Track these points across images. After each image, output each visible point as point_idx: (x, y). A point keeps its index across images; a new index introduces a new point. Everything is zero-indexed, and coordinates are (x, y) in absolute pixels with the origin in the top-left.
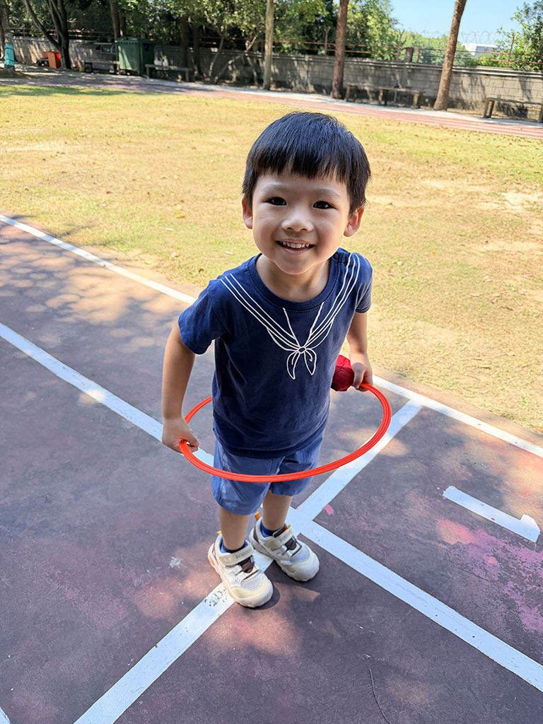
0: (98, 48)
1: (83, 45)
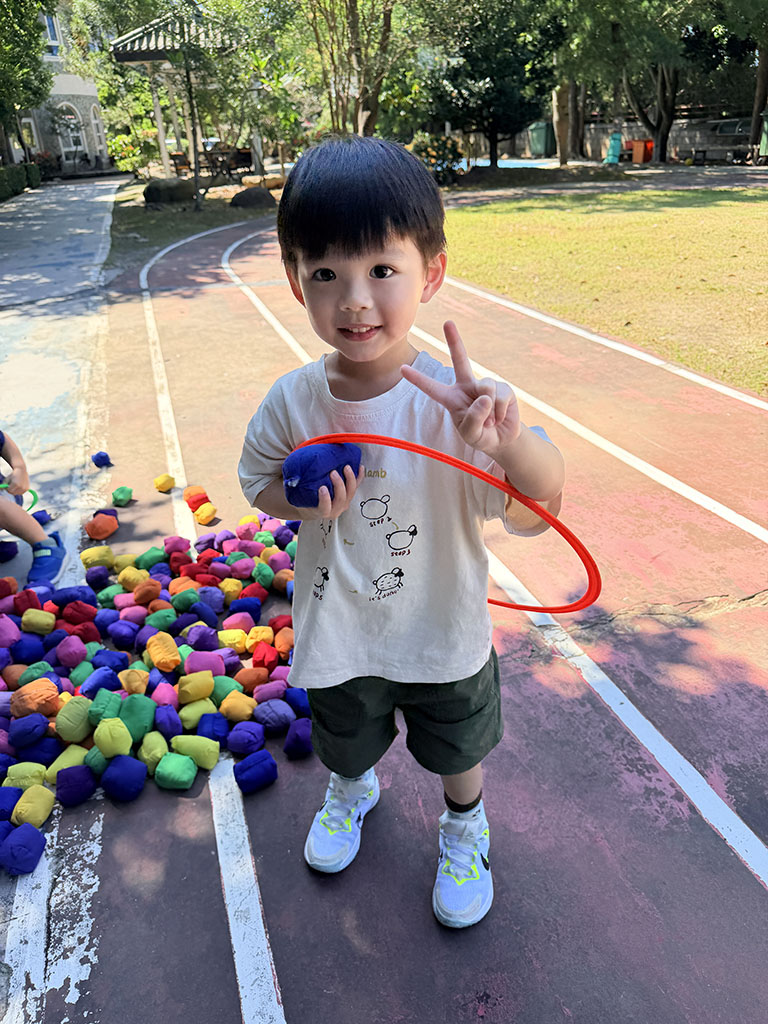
0: (714, 128)
1: (690, 127)
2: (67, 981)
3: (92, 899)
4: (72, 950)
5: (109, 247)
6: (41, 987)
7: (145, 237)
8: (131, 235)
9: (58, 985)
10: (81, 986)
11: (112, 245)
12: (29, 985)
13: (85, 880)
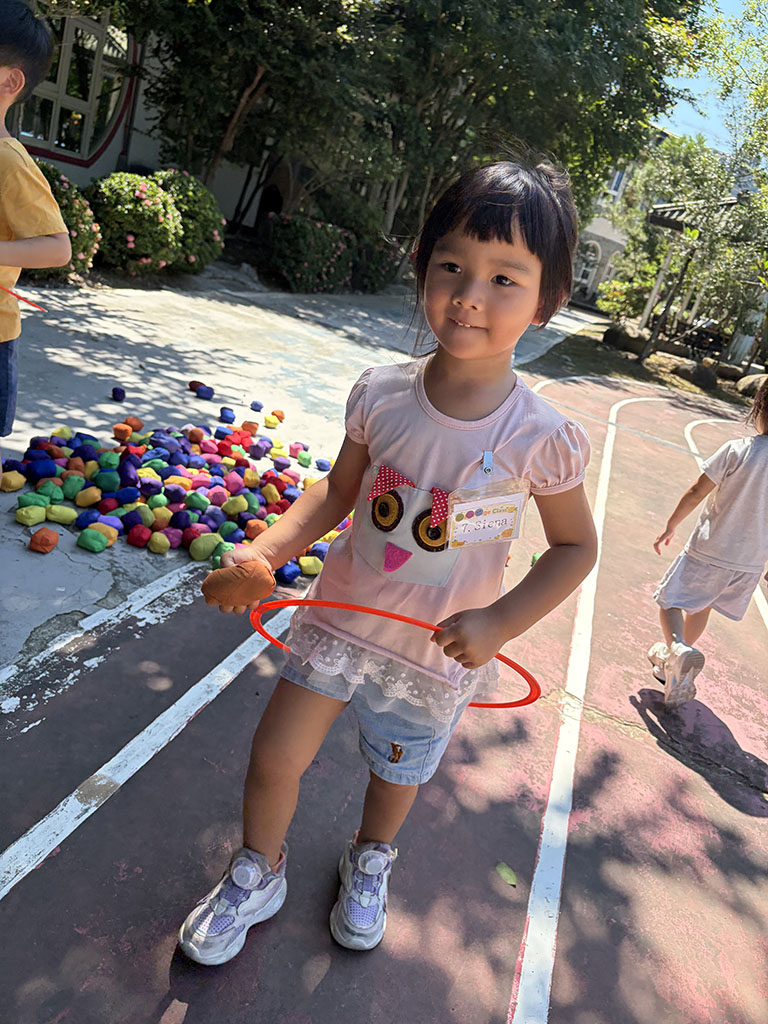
2: (144, 619)
3: (182, 606)
4: (156, 612)
5: (538, 356)
6: (132, 612)
7: (572, 361)
8: (565, 357)
9: (140, 617)
10: (147, 624)
11: (542, 357)
12: (129, 609)
13: (186, 598)
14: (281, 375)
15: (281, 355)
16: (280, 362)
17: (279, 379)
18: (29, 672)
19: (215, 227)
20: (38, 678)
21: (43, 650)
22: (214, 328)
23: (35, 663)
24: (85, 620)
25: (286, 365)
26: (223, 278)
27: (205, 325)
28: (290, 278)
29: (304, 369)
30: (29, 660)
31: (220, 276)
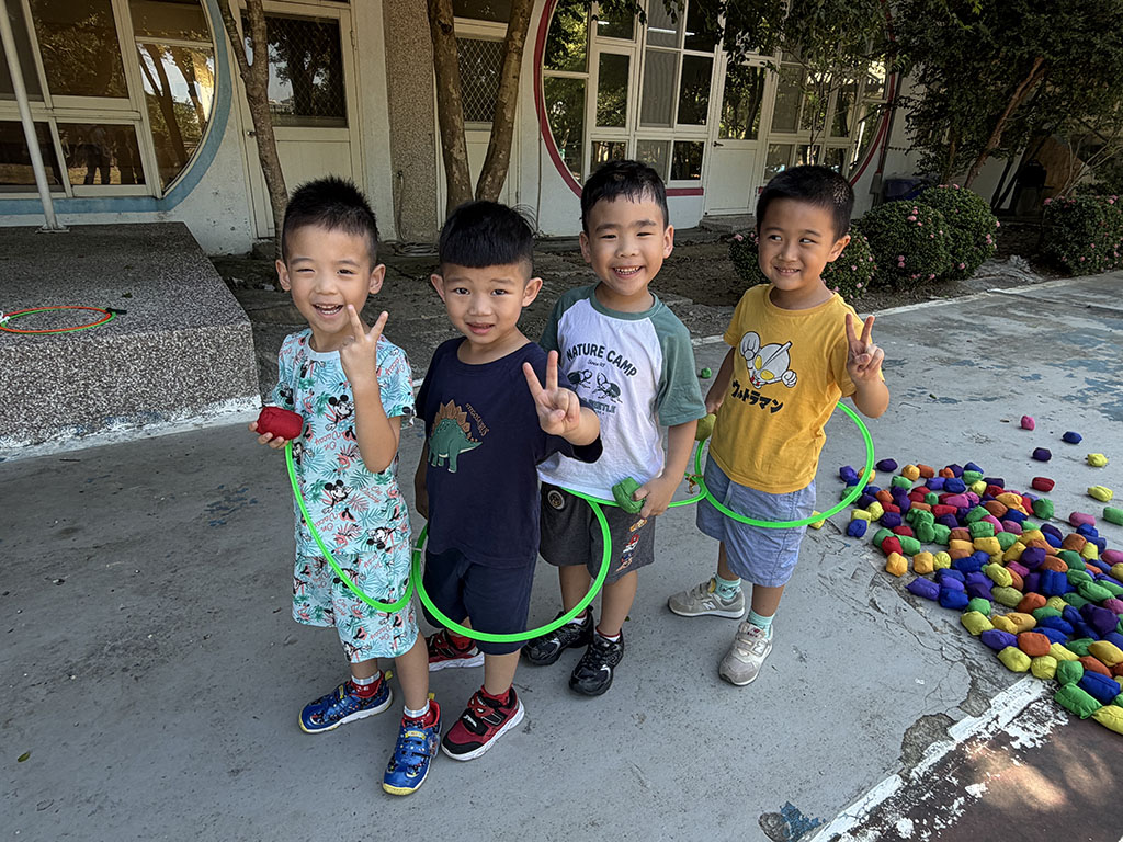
2: (1017, 738)
3: (1057, 725)
4: (1029, 730)
6: (1002, 726)
9: (1012, 734)
10: (1023, 746)
12: (996, 719)
13: (1058, 715)
14: (1088, 390)
15: (1081, 363)
16: (1082, 373)
17: (1087, 397)
18: (914, 788)
19: (988, 231)
20: (924, 799)
21: (919, 760)
22: (994, 338)
23: (916, 776)
24: (954, 727)
25: (1092, 376)
26: (990, 276)
27: (984, 336)
28: (1071, 263)
29: (1115, 379)
30: (910, 771)
31: (987, 273)
